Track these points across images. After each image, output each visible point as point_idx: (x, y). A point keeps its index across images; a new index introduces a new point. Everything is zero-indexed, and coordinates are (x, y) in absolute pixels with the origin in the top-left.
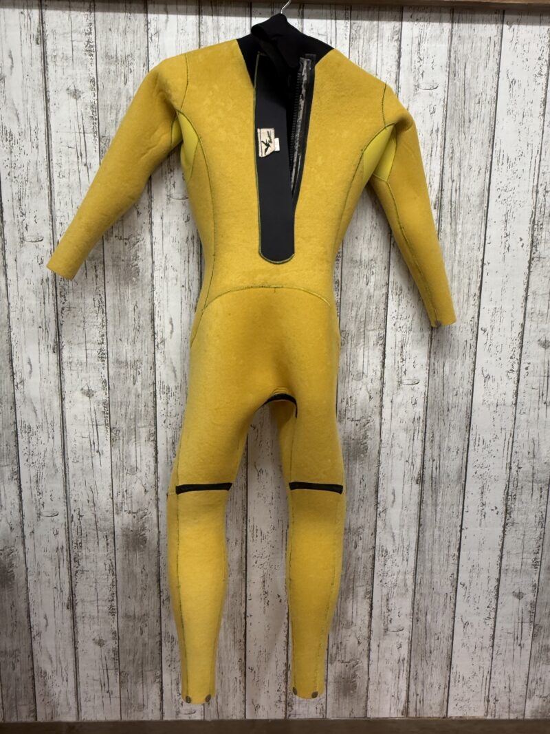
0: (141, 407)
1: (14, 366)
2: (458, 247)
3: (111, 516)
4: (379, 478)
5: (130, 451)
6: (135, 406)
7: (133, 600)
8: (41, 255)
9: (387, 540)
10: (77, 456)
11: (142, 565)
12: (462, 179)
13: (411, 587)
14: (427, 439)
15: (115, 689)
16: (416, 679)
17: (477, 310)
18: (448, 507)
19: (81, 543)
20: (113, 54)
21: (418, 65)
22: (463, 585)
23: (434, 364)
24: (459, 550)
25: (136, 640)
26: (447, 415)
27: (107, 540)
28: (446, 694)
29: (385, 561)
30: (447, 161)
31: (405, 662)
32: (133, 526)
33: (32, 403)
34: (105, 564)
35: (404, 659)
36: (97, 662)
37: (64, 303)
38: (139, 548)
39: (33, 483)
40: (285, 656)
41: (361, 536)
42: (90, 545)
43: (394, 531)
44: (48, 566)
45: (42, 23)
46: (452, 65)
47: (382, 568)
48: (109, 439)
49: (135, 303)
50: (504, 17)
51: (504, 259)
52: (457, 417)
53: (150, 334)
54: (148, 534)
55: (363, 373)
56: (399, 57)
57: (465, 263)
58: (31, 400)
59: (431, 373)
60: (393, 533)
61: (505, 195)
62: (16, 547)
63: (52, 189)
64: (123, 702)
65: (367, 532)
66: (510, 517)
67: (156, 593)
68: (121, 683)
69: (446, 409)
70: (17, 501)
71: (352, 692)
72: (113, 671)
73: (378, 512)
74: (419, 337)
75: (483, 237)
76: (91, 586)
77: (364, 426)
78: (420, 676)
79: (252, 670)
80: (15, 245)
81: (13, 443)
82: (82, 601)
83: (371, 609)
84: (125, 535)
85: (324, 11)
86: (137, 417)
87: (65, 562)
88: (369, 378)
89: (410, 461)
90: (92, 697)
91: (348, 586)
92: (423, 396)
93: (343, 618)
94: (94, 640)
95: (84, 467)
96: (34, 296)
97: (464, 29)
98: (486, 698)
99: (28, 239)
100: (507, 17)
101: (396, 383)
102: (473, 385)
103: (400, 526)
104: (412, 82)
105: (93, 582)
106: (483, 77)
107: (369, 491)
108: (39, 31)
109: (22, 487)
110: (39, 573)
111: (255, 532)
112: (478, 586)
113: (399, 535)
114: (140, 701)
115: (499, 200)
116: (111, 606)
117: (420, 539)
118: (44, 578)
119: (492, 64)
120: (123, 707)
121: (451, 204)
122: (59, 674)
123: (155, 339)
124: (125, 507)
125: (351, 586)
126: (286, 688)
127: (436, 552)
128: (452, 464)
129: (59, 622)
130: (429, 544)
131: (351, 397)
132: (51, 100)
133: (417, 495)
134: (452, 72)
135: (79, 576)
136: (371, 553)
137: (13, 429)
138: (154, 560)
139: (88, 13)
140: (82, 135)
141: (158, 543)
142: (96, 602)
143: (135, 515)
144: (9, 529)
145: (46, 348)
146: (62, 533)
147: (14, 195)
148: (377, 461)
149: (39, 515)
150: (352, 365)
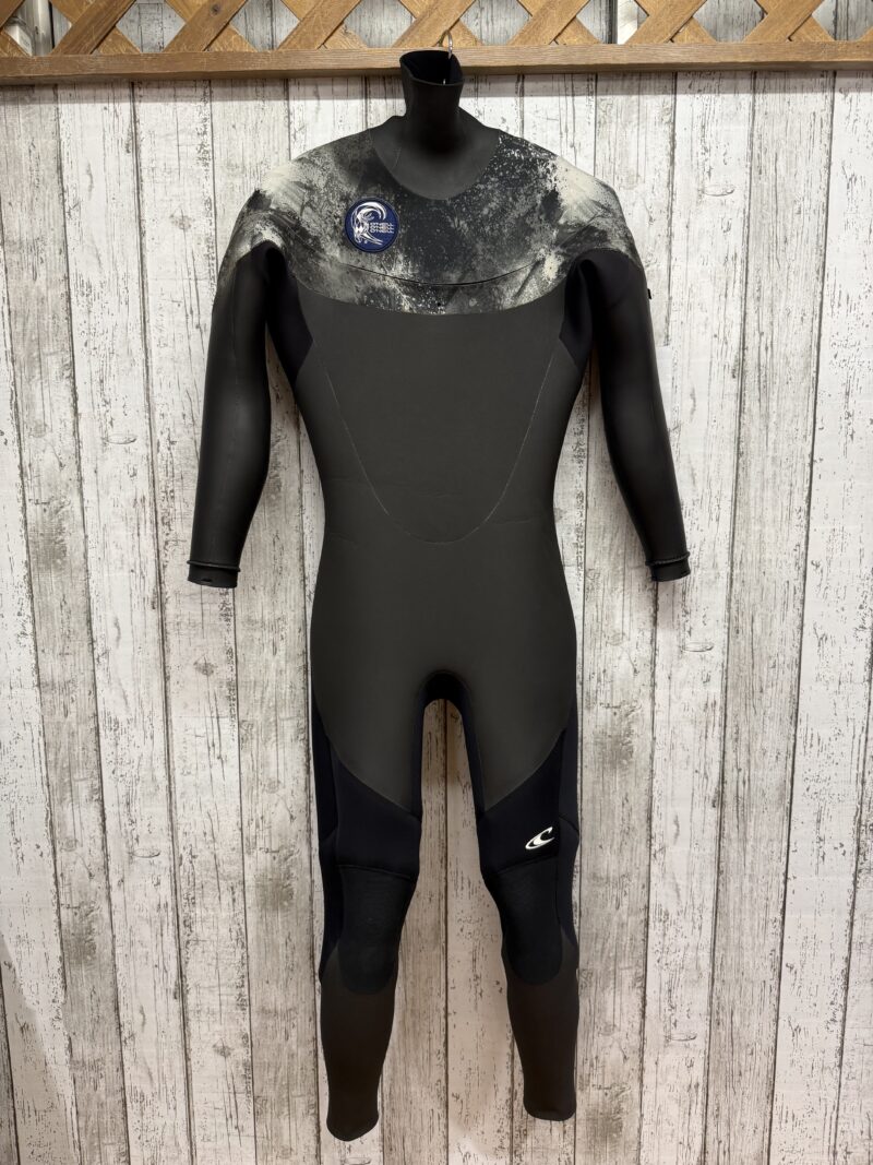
0: (285, 689)
1: (94, 629)
2: (772, 436)
3: (239, 857)
4: (652, 797)
5: (268, 757)
6: (277, 687)
7: (274, 987)
8: (134, 462)
9: (667, 895)
10: (188, 764)
11: (287, 934)
12: (776, 330)
13: (706, 970)
14: (728, 736)
15: (248, 1123)
16: (717, 1116)
17: (805, 533)
18: (764, 844)
19: (194, 898)
20: (239, 162)
21: (701, 158)
22: (791, 968)
23: (737, 619)
24: (783, 911)
25: (279, 1050)
26: (760, 699)
27: (233, 893)
28: (766, 1141)
29: (665, 929)
30: (751, 305)
31: (700, 1089)
32: (273, 872)
33: (120, 684)
34: (230, 930)
35: (698, 1085)
36: (220, 1080)
37: (167, 534)
38: (283, 907)
39: (121, 806)
40: (509, 1079)
41: (627, 889)
42: (208, 900)
43: (678, 881)
44: (146, 933)
45: (135, 122)
46: (755, 156)
47: (661, 940)
48: (236, 739)
49: (275, 533)
50: (834, 81)
51: (845, 452)
52: (775, 701)
53: (298, 578)
54: (295, 885)
55: (623, 634)
56: (673, 149)
57: (784, 459)
58: (119, 680)
59: (733, 633)
60: (677, 885)
61: (844, 354)
62: (98, 903)
63: (149, 364)
64: (259, 1143)
65: (635, 883)
66: (865, 860)
67: (308, 976)
68: (256, 1114)
69: (757, 689)
70: (98, 833)
71: (615, 1135)
72: (244, 1096)
73: (653, 852)
74: (712, 577)
75: (812, 420)
76: (209, 965)
77: (627, 715)
78: (724, 1112)
79: (457, 1098)
80: (95, 448)
81: (92, 746)
82: (197, 986)
83: (644, 1005)
84: (261, 886)
85: (556, 84)
86: (279, 704)
87: (171, 924)
88: (633, 640)
89: (702, 772)
90: (213, 1135)
91: (607, 968)
92: (720, 668)
93: (599, 1018)
94: (214, 1046)
95: (198, 782)
96: (123, 523)
97: (771, 101)
98: (832, 1149)
99: (113, 438)
100: (840, 81)
101: (676, 649)
102: (800, 650)
103: (688, 874)
104: (694, 185)
105: (213, 958)
106: (804, 172)
107: (637, 819)
108: (130, 134)
109: (106, 812)
110: (132, 943)
111: (460, 880)
112: (813, 970)
113: (687, 887)
114: (286, 1143)
115: (834, 361)
116: (240, 995)
117: (721, 895)
118: (140, 951)
119: (819, 154)
120: (260, 1151)
121: (759, 370)
122: (164, 1099)
123: (305, 586)
124: (260, 843)
125: (611, 968)
126: (511, 1128)
127: (746, 916)
128: (769, 776)
129: (163, 1018)
130: (735, 903)
131: (604, 671)
132: (147, 234)
133: (715, 825)
134: (755, 168)
135: (191, 949)
136: (642, 916)
137: (92, 726)
138: (305, 926)
139: (202, 104)
140: (193, 282)
141: (311, 899)
142: (216, 989)
143: (275, 855)
144: (87, 875)
145: (141, 605)
146: (166, 883)
147: (94, 374)
148: (648, 772)
149: (132, 854)
150: (605, 622)
